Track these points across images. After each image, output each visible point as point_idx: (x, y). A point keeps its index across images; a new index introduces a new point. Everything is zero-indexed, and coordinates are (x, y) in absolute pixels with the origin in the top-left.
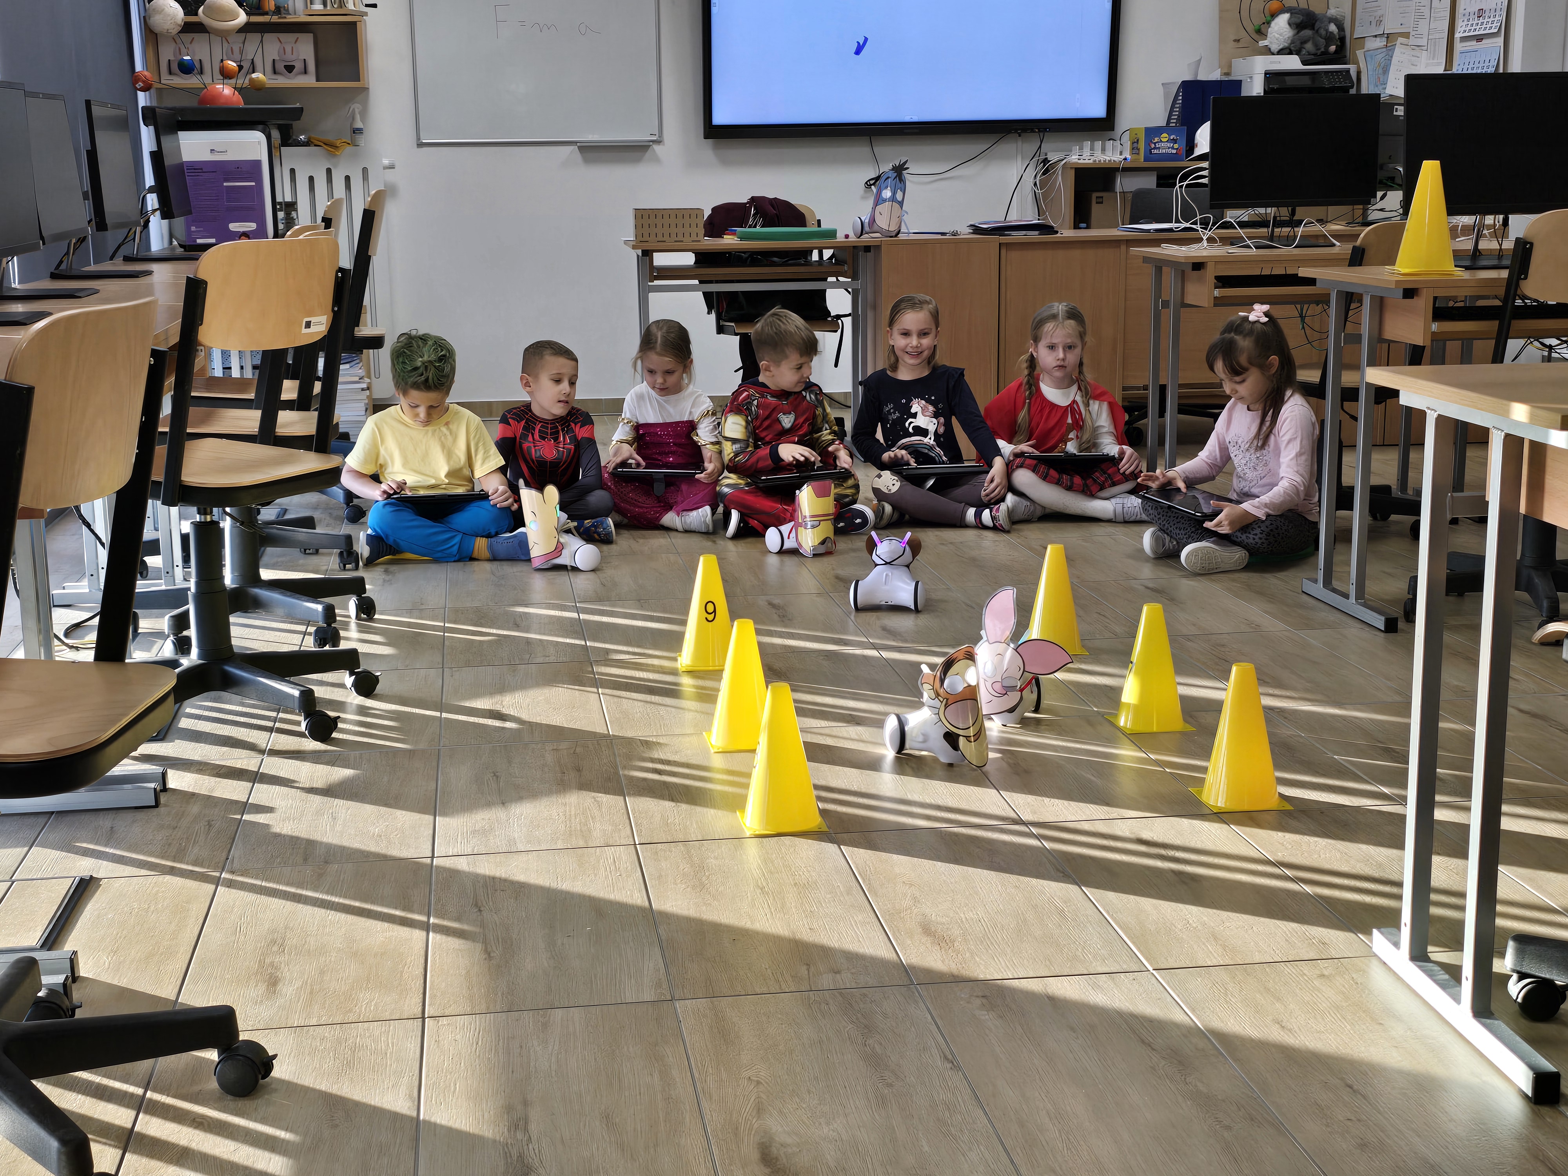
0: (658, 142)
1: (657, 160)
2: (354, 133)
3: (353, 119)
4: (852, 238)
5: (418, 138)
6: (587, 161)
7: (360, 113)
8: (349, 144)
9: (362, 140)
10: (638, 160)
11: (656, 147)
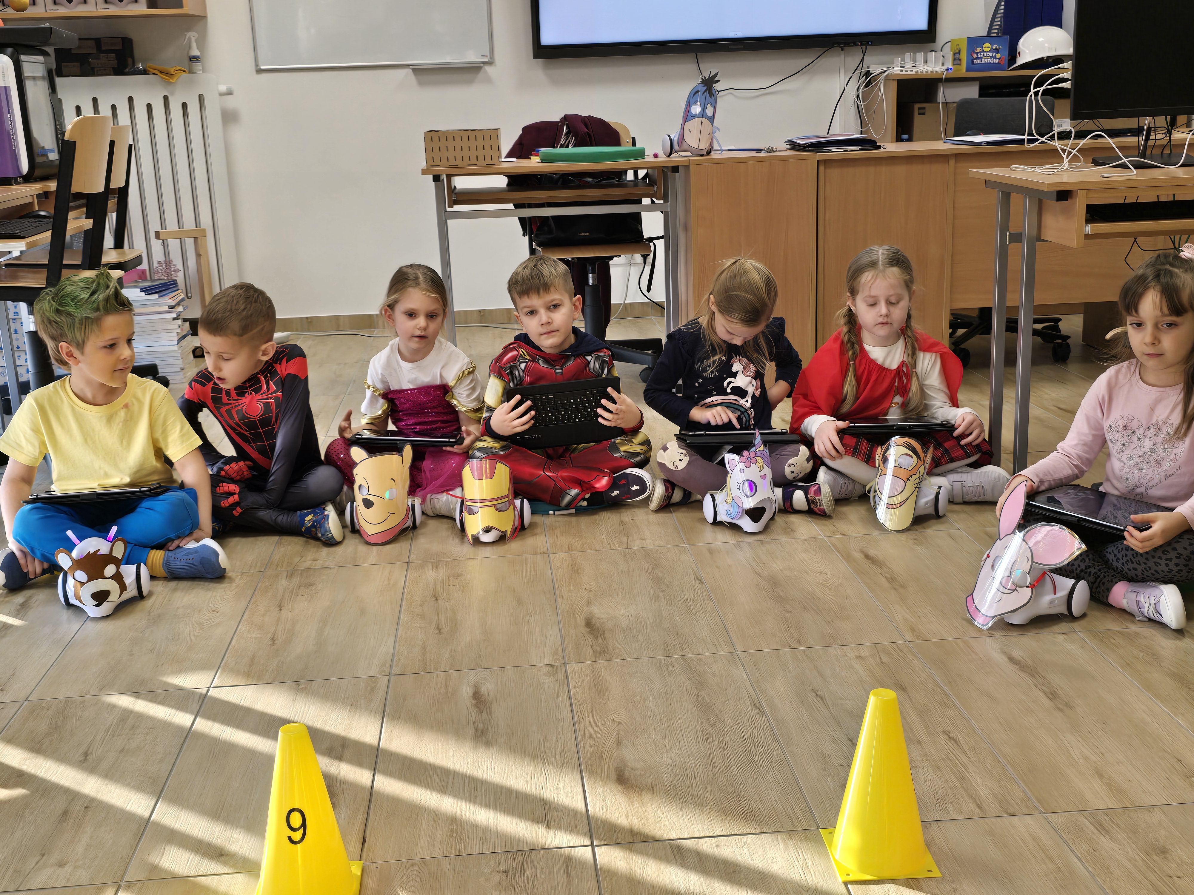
0: (490, 63)
1: (489, 80)
2: (191, 60)
3: (190, 47)
4: (662, 158)
5: (257, 65)
6: (421, 83)
7: (196, 41)
8: (184, 71)
9: (198, 67)
10: (470, 82)
11: (487, 68)
